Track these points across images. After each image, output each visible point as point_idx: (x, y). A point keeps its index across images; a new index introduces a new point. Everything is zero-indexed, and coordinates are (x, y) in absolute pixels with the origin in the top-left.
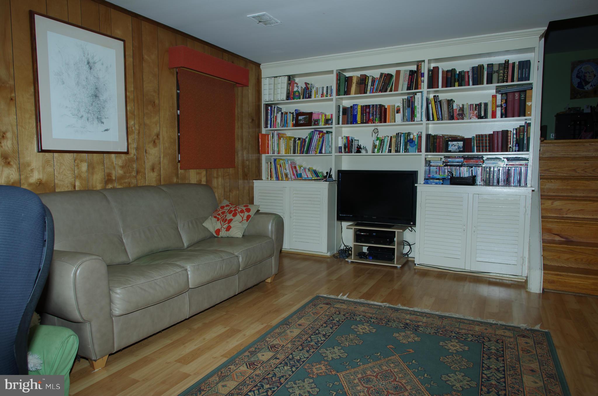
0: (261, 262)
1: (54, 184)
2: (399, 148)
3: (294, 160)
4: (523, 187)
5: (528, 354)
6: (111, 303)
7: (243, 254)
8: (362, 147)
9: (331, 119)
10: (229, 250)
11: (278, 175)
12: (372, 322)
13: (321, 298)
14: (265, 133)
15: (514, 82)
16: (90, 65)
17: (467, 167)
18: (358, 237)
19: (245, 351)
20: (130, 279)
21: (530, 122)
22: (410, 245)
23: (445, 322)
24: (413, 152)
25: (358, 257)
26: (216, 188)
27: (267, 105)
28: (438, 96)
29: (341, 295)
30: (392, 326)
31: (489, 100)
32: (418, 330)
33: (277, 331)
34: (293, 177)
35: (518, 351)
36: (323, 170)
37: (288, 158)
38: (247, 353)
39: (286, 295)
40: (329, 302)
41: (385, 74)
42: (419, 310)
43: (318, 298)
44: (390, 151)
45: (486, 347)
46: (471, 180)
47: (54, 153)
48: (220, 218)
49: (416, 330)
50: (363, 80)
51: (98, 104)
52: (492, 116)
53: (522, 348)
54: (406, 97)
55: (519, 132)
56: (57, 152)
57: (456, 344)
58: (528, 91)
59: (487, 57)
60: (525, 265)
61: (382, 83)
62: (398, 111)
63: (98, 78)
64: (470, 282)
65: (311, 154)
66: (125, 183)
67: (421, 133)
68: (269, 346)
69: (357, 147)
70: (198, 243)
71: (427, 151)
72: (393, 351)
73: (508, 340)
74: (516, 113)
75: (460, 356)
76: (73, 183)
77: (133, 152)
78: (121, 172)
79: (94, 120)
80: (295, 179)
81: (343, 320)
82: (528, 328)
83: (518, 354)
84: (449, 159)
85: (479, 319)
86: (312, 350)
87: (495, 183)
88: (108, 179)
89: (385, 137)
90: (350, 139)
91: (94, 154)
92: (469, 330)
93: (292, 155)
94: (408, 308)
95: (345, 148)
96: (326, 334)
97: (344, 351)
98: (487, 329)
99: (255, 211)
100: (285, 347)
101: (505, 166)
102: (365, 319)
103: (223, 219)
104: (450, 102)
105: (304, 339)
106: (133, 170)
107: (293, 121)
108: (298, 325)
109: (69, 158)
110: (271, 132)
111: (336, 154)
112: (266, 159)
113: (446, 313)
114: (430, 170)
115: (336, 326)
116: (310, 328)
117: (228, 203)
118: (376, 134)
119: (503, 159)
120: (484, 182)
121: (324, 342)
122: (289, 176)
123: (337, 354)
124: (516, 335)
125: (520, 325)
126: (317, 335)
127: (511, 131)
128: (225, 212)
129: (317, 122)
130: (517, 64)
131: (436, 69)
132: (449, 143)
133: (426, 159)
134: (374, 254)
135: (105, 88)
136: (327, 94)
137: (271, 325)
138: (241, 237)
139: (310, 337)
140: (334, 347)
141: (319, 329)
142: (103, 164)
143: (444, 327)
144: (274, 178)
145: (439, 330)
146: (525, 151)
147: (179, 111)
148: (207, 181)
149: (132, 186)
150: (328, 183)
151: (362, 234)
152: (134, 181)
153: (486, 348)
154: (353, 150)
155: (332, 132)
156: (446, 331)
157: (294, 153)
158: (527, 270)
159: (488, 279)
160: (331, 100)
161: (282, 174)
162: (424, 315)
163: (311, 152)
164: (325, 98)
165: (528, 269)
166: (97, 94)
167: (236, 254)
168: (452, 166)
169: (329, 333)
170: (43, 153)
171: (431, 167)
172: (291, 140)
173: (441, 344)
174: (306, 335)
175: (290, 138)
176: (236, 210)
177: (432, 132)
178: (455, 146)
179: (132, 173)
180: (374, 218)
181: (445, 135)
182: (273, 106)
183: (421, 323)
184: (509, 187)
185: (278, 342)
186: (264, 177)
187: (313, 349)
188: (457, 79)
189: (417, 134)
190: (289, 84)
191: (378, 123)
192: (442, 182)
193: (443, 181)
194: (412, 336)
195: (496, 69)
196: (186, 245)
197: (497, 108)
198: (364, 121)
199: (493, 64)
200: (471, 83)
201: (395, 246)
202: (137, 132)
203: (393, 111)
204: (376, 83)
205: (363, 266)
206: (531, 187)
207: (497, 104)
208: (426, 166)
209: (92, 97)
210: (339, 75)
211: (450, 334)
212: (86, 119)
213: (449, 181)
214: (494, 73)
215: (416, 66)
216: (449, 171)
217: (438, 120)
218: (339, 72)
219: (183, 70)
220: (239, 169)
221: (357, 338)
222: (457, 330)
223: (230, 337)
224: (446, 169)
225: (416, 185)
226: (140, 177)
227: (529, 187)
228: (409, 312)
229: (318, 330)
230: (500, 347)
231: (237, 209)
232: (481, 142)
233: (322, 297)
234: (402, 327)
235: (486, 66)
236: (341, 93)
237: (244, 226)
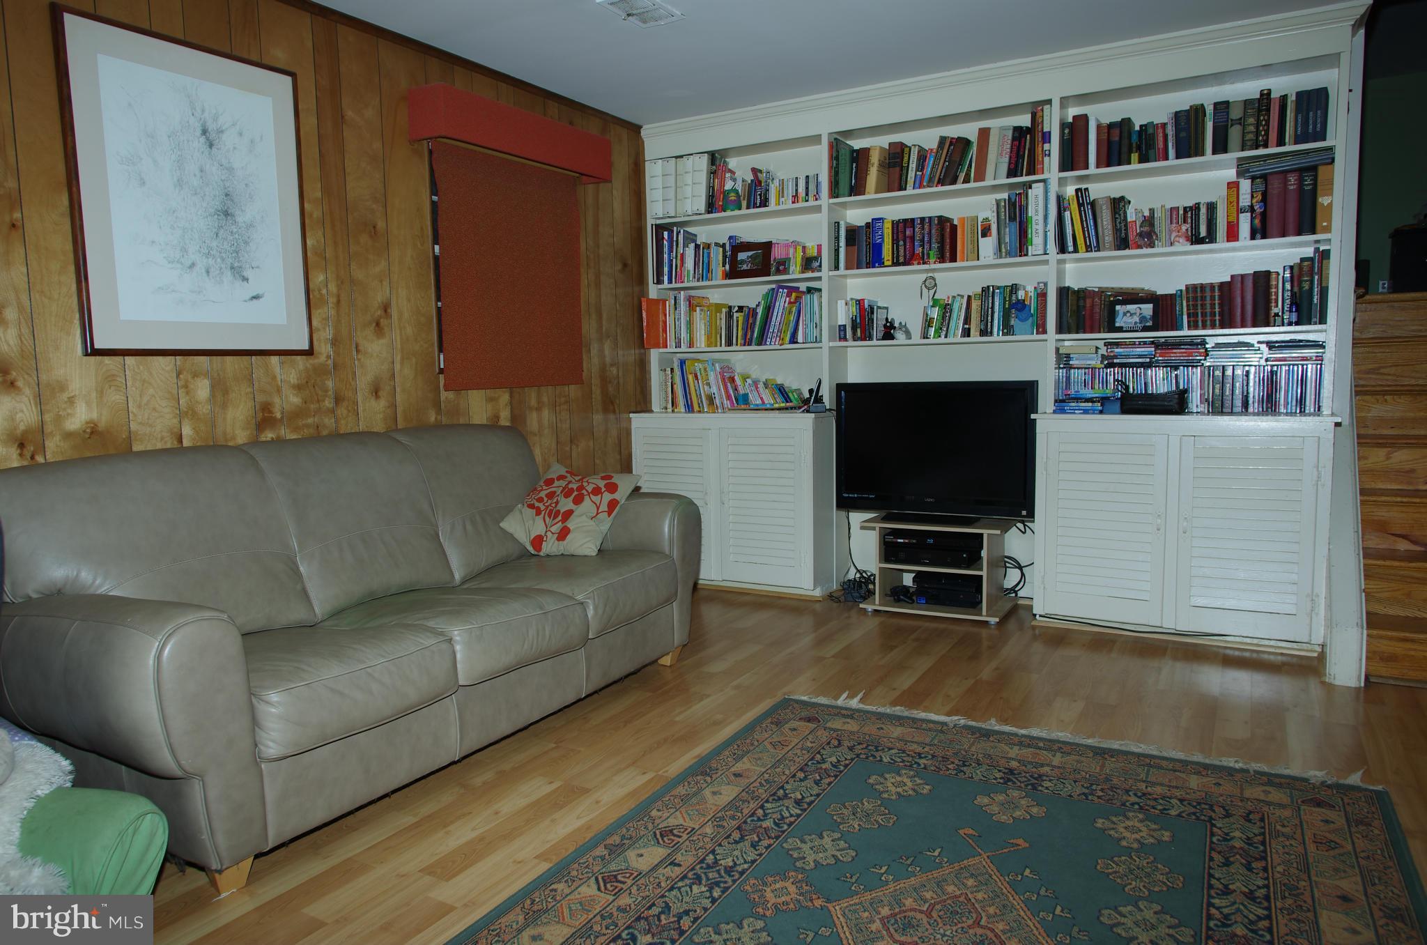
0: (643, 615)
1: (127, 434)
2: (989, 324)
3: (728, 361)
4: (1310, 415)
5: (1332, 853)
6: (257, 729)
7: (596, 597)
8: (896, 325)
9: (818, 257)
10: (563, 587)
11: (691, 399)
12: (923, 766)
13: (795, 705)
14: (656, 298)
15: (1284, 145)
16: (209, 138)
17: (1163, 367)
18: (890, 550)
19: (596, 846)
20: (305, 667)
21: (1327, 247)
22: (1020, 568)
23: (1111, 765)
24: (1026, 334)
25: (892, 598)
26: (536, 435)
27: (659, 228)
28: (1086, 189)
29: (845, 695)
30: (972, 777)
31: (1218, 195)
32: (1040, 788)
33: (681, 790)
34: (727, 403)
35: (1304, 843)
36: (801, 384)
37: (717, 356)
38: (600, 851)
39: (708, 696)
40: (813, 715)
41: (952, 138)
42: (1044, 734)
43: (786, 703)
44: (967, 333)
45: (1220, 832)
46: (1176, 401)
47: (126, 358)
48: (542, 508)
49: (1034, 788)
50: (896, 158)
51: (232, 232)
52: (1228, 237)
53: (1314, 834)
54: (1005, 196)
55: (1300, 276)
56: (132, 355)
57: (1137, 824)
58: (1321, 169)
59: (1213, 86)
60: (1317, 614)
61: (945, 161)
62: (986, 232)
63: (230, 170)
64: (1175, 658)
65: (770, 344)
66: (308, 426)
67: (1046, 284)
68: (658, 832)
69: (885, 326)
70: (490, 570)
71: (1060, 330)
72: (973, 844)
73: (1278, 812)
74: (1291, 224)
75: (1149, 858)
76: (175, 430)
77: (324, 349)
78: (294, 400)
79: (223, 273)
80: (732, 409)
81: (847, 762)
82: (1329, 782)
83: (1303, 852)
84: (1116, 350)
85: (1198, 757)
86: (765, 843)
87: (1238, 408)
88: (264, 418)
89: (954, 297)
90: (866, 306)
91: (228, 357)
92: (1173, 787)
93: (724, 348)
94: (1014, 730)
95: (854, 329)
96: (803, 797)
97: (847, 845)
98: (1220, 785)
99: (630, 491)
100: (698, 833)
101: (1263, 362)
102: (905, 759)
103: (551, 511)
104: (1118, 204)
105: (746, 811)
106: (326, 396)
107: (724, 266)
108: (735, 775)
109: (163, 369)
110: (672, 294)
111: (831, 344)
112: (661, 361)
113: (1113, 741)
114: (1068, 378)
115: (829, 776)
116: (763, 782)
117: (563, 471)
118: (932, 292)
119: (1256, 345)
120: (1209, 404)
121: (796, 820)
122: (717, 402)
123: (829, 853)
124: (1299, 801)
125: (1309, 774)
126: (781, 802)
127: (1278, 274)
128: (555, 492)
129: (783, 266)
130: (1294, 98)
131: (1082, 120)
132: (1118, 307)
133: (1057, 350)
134: (930, 590)
135: (250, 194)
136: (807, 194)
137: (665, 774)
138: (594, 554)
139: (762, 807)
140: (821, 834)
141: (787, 786)
142: (251, 381)
143: (1108, 779)
144: (681, 407)
145: (1094, 787)
146: (1315, 324)
147: (437, 247)
148: (514, 418)
149: (325, 433)
150: (813, 415)
151: (899, 541)
152: (329, 422)
153: (1219, 835)
154: (875, 333)
155: (820, 290)
156: (1112, 789)
157: (729, 343)
158: (1323, 628)
159: (1221, 651)
160: (818, 209)
161: (701, 398)
162: (1055, 747)
163: (769, 340)
164: (801, 204)
165: (1325, 626)
166: (228, 208)
167: (580, 597)
168: (1125, 367)
169: (811, 795)
170: (98, 358)
171: (1072, 371)
172: (721, 312)
173: (1099, 825)
174: (752, 802)
175: (718, 307)
176: (581, 488)
177: (1072, 282)
178: (1131, 315)
179: (324, 401)
180: (929, 500)
181: (1107, 288)
182: (675, 228)
183: (1047, 769)
184: (1275, 415)
185: (681, 821)
186: (656, 405)
187: (769, 838)
188: (1134, 145)
189: (1035, 288)
190: (713, 173)
191: (935, 263)
192: (1100, 408)
193: (1104, 404)
194: (1023, 802)
195: (1236, 113)
196: (458, 577)
197: (1241, 215)
198: (901, 260)
199: (1228, 102)
200: (1172, 152)
201: (981, 569)
202: (332, 300)
203: (972, 233)
204: (930, 162)
205: (903, 622)
206: (1333, 414)
207: (1241, 204)
208: (1060, 368)
209: (216, 216)
210: (837, 145)
211: (1124, 797)
212: (203, 271)
213: (1117, 406)
214: (1232, 125)
215: (1029, 116)
216: (1118, 381)
217: (1087, 251)
218: (836, 139)
219: (445, 143)
220: (593, 387)
221: (883, 809)
222: (1143, 786)
223: (561, 808)
224: (1110, 375)
225: (1033, 416)
226: (345, 412)
227: (1328, 416)
228: (1016, 740)
229: (782, 787)
230: (1257, 832)
231: (585, 484)
232: (1199, 303)
233: (797, 701)
234: (999, 780)
235: (1211, 107)
236: (841, 191)
237: (602, 528)
